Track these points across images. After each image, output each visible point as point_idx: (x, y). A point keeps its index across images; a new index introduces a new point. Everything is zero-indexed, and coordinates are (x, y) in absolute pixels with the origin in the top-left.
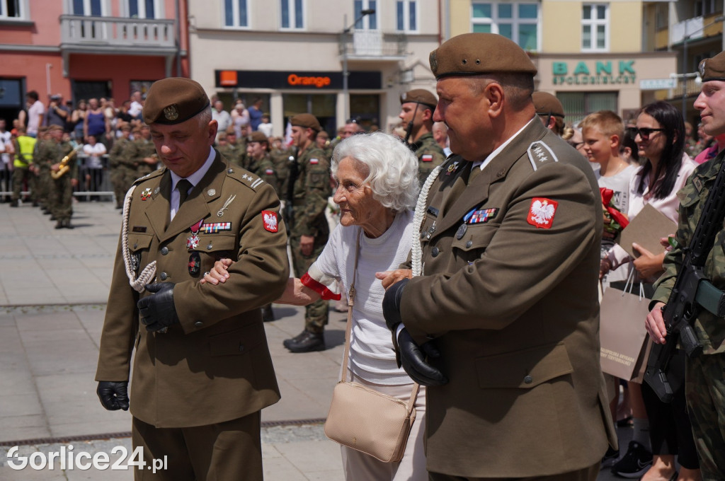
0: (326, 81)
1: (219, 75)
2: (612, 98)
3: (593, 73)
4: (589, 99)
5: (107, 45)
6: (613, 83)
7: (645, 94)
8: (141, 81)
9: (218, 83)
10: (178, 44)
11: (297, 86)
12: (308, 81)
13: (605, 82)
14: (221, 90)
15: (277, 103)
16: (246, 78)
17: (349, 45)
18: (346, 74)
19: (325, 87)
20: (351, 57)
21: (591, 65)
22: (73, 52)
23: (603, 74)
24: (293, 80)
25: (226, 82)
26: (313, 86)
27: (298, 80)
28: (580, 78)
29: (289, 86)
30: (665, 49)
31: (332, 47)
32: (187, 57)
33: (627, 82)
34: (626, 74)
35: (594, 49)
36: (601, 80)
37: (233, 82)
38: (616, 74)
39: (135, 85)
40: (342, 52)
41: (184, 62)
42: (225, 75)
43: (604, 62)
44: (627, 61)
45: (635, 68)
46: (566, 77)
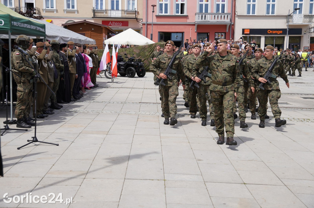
0: (281, 32)
1: (243, 30)
5: (209, 22)
8: (218, 33)
9: (243, 33)
10: (231, 20)
11: (270, 34)
12: (274, 32)
14: (244, 35)
15: (263, 40)
16: (253, 31)
17: (290, 20)
18: (288, 30)
19: (280, 34)
20: (290, 23)
22: (198, 24)
24: (269, 32)
25: (246, 33)
26: (276, 34)
27: (271, 32)
29: (268, 34)
31: (285, 20)
32: (234, 25)
37: (248, 33)
39: (216, 34)
40: (288, 22)
41: (233, 26)
42: (245, 31)
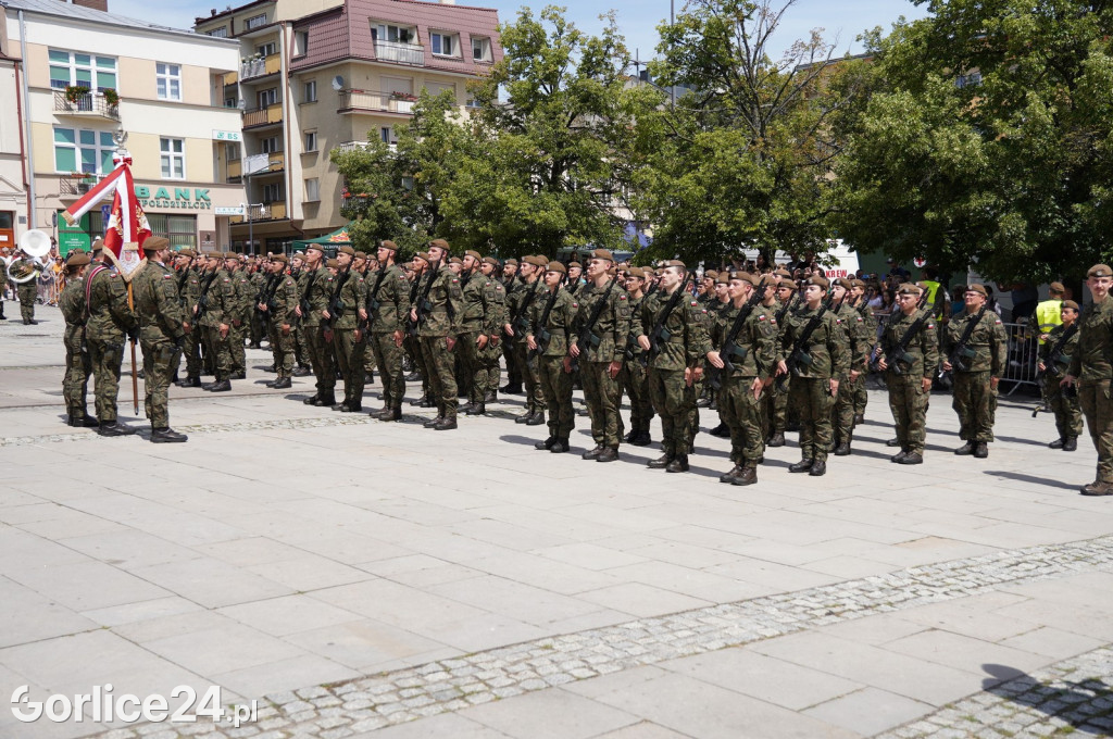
2: (192, 220)
3: (173, 199)
4: (171, 220)
6: (190, 207)
7: (218, 219)
13: (184, 207)
21: (170, 191)
23: (182, 200)
28: (161, 200)
30: (240, 177)
33: (203, 208)
34: (202, 200)
35: (174, 177)
36: (180, 205)
38: (193, 201)
43: (182, 188)
44: (202, 189)
45: (208, 196)
46: (149, 200)
